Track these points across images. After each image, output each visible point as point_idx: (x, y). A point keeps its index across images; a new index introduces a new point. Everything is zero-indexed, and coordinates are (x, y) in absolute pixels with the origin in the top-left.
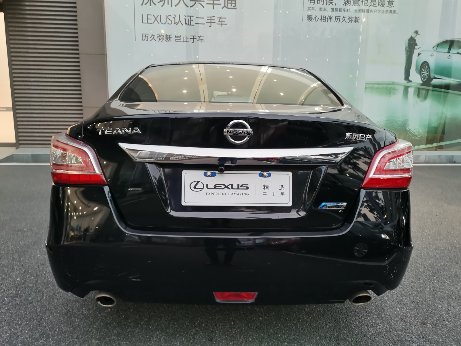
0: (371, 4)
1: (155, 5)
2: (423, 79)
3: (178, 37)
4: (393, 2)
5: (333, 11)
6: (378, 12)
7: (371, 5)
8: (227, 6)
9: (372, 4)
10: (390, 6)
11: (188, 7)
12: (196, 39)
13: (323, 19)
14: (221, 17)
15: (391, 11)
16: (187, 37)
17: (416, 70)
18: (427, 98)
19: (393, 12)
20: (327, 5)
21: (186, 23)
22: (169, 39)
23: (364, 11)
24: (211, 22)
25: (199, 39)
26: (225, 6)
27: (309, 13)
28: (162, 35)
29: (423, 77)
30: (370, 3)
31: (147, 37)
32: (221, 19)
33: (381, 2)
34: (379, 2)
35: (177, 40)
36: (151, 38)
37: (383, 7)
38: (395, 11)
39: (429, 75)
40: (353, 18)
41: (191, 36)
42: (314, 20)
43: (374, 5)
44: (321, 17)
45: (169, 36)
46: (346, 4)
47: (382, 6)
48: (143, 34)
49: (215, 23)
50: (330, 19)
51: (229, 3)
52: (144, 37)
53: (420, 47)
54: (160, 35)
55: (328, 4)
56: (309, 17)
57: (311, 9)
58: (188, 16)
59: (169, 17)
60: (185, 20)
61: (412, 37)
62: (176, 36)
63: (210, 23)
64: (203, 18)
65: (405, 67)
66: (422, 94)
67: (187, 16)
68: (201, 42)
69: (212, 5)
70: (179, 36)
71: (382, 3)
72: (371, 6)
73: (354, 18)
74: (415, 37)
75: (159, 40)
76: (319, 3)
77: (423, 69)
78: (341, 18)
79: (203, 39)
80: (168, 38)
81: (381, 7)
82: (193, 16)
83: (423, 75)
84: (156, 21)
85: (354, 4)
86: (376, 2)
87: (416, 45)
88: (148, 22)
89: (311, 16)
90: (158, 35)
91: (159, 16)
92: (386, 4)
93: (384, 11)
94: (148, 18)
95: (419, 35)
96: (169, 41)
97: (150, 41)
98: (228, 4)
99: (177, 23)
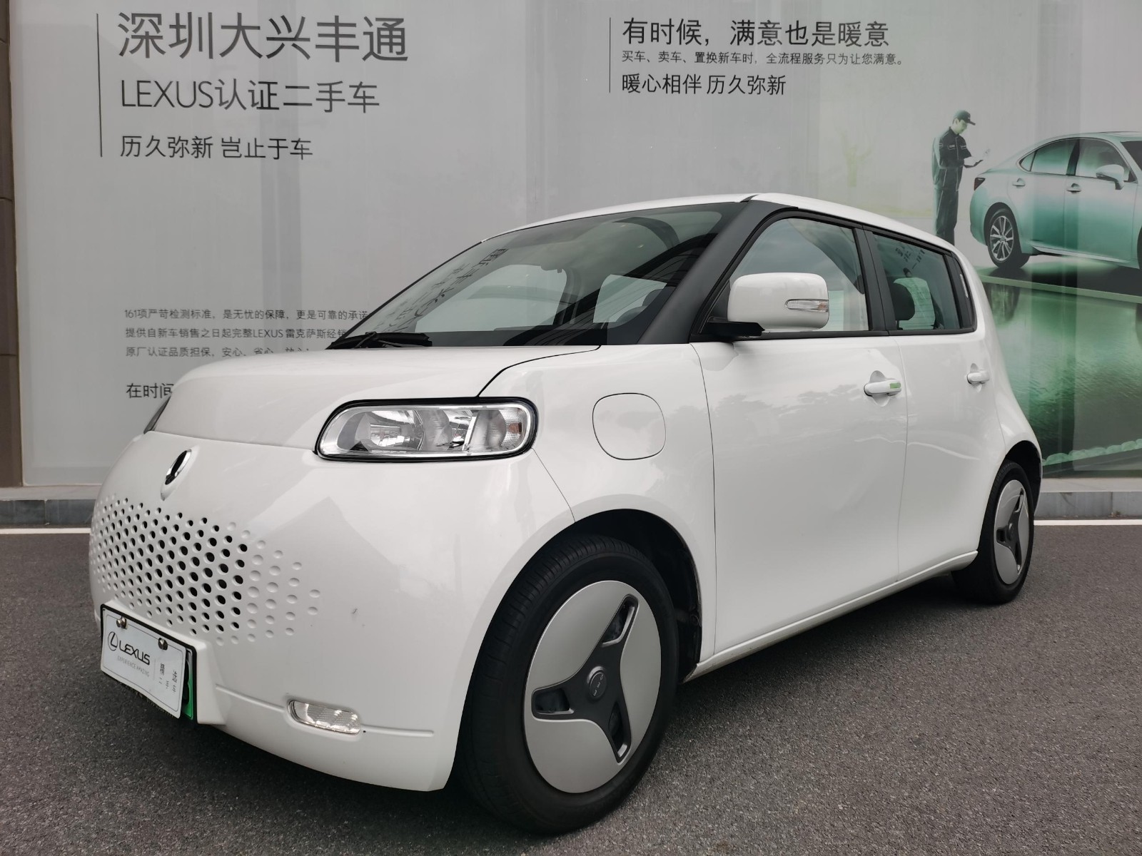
0: (817, 38)
1: (162, 52)
2: (996, 255)
3: (231, 146)
4: (885, 32)
5: (702, 62)
6: (838, 60)
7: (817, 40)
8: (379, 51)
9: (820, 38)
10: (875, 43)
11: (260, 56)
12: (287, 147)
13: (670, 83)
14: (361, 83)
15: (880, 58)
16: (258, 144)
17: (971, 231)
18: (1015, 314)
19: (885, 60)
20: (680, 43)
21: (256, 102)
22: (202, 151)
23: (795, 58)
24: (331, 100)
25: (296, 148)
26: (371, 53)
27: (631, 68)
28: (181, 139)
29: (995, 252)
30: (813, 34)
31: (135, 146)
32: (361, 90)
33: (846, 32)
34: (840, 32)
35: (227, 153)
36: (148, 147)
37: (854, 45)
38: (891, 58)
39: (1016, 244)
40: (764, 79)
41: (271, 139)
42: (643, 87)
43: (826, 41)
44: (667, 79)
45: (203, 142)
46: (739, 40)
47: (849, 42)
48: (124, 137)
49: (344, 100)
50: (695, 83)
51: (385, 44)
52: (128, 147)
53: (981, 161)
54: (177, 140)
55: (684, 42)
56: (629, 79)
57: (634, 55)
58: (260, 83)
59: (205, 87)
60: (251, 93)
61: (951, 132)
62: (225, 141)
63: (329, 102)
64: (308, 88)
65: (938, 220)
66: (999, 303)
67: (256, 82)
68: (302, 159)
69: (334, 50)
70: (233, 141)
71: (850, 34)
72: (817, 42)
73: (767, 80)
74: (962, 130)
75: (174, 152)
76: (657, 39)
77: (994, 227)
78: (728, 80)
79: (308, 149)
80: (201, 147)
81: (847, 46)
82: (276, 83)
83: (995, 245)
84: (164, 97)
85: (764, 40)
86: (830, 31)
87: (968, 154)
88: (141, 103)
89: (633, 75)
90: (169, 138)
91: (173, 85)
92: (864, 37)
93: (857, 58)
94: (141, 91)
95: (974, 124)
96: (203, 156)
97: (147, 156)
98: (382, 47)
99: (227, 102)
